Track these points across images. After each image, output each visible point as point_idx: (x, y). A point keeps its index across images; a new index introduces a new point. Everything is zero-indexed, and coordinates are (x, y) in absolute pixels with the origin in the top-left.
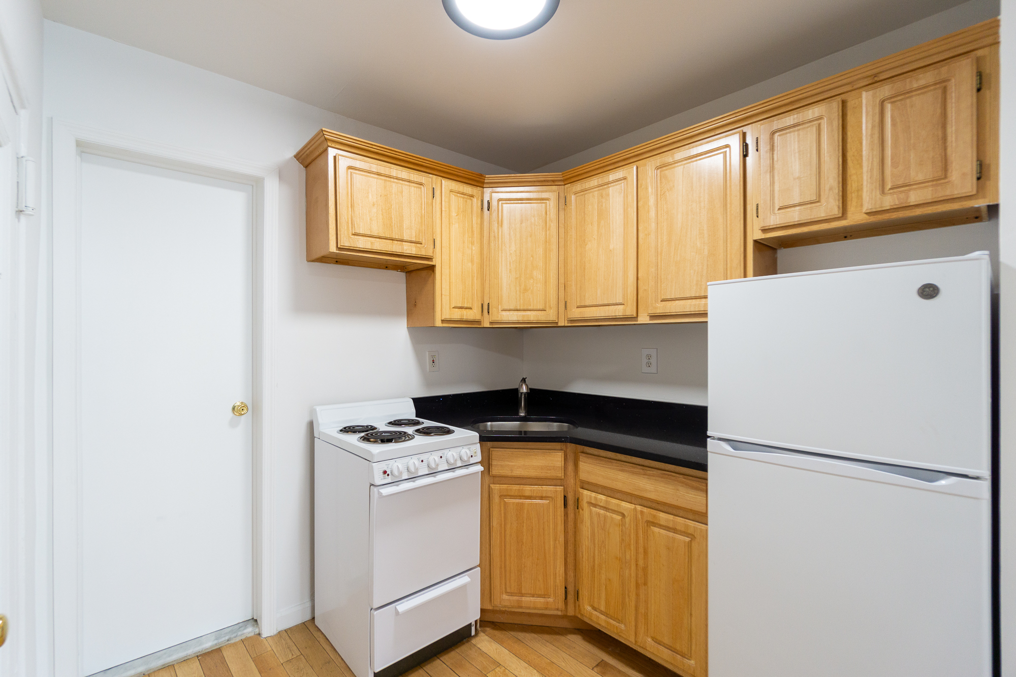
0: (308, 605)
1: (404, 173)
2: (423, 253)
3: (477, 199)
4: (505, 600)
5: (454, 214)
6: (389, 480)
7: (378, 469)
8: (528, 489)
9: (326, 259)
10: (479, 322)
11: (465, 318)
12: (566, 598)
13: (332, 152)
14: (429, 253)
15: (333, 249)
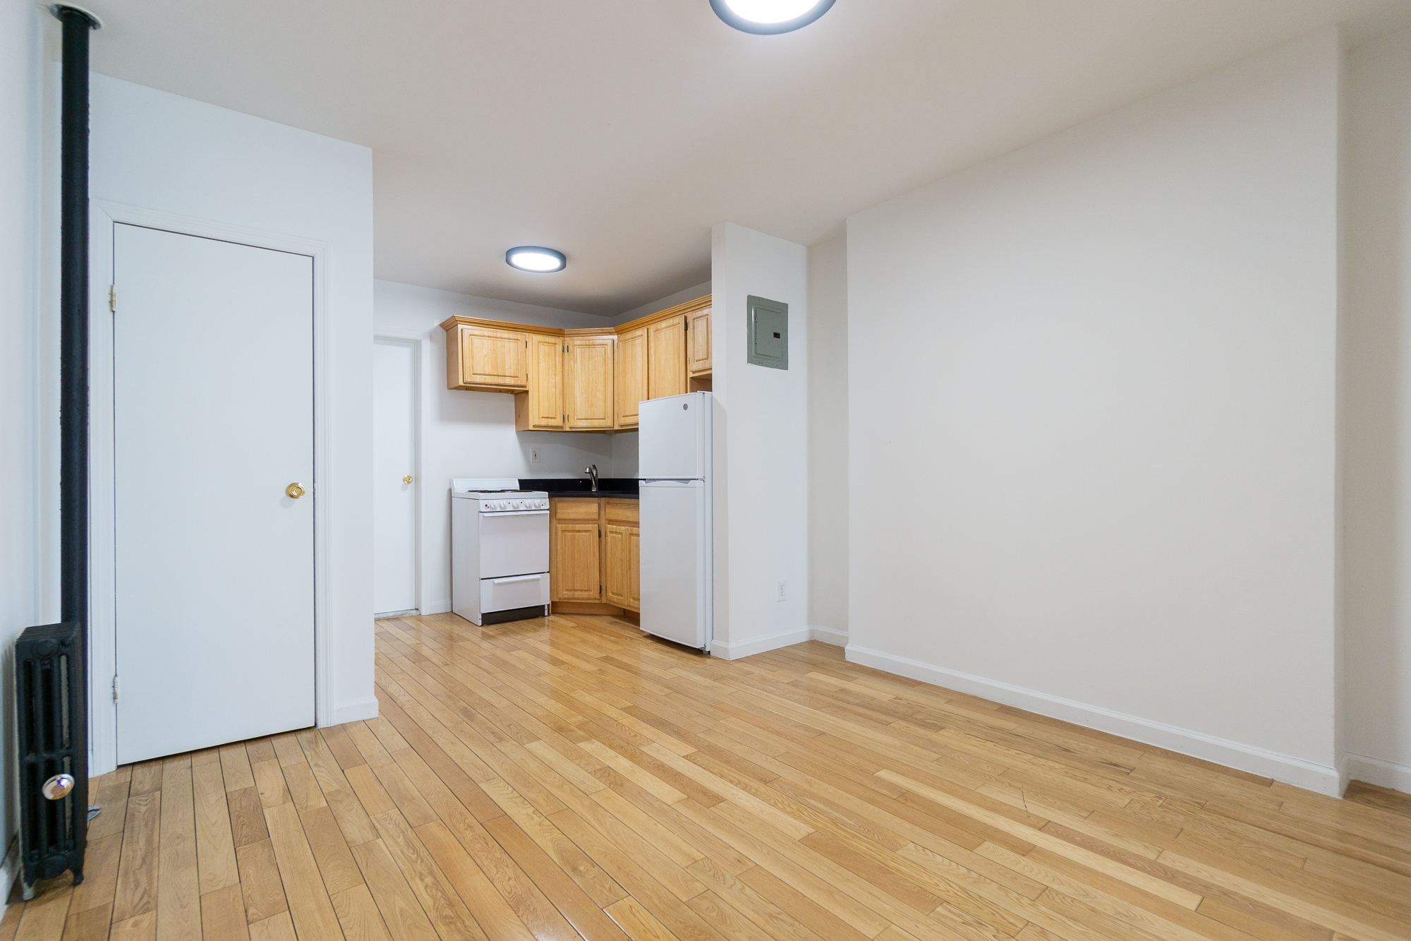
0: (449, 602)
1: (506, 334)
2: (519, 383)
3: (559, 345)
4: (564, 594)
5: (541, 357)
6: (488, 510)
7: (482, 503)
8: (578, 527)
9: (459, 388)
10: (562, 427)
11: (550, 424)
12: (600, 592)
13: (460, 326)
14: (524, 383)
15: (461, 383)
